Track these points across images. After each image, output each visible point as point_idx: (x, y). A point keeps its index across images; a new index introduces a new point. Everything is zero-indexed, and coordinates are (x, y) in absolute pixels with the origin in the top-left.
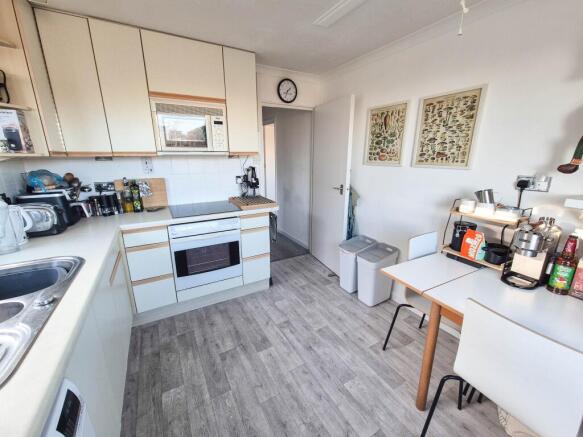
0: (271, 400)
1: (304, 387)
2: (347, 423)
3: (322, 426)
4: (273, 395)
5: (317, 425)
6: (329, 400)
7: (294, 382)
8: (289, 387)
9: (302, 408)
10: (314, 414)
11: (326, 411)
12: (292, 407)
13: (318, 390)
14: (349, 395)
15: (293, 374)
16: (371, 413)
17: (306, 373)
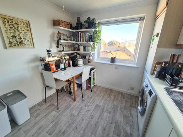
0: (92, 133)
1: (82, 125)
2: (86, 111)
3: (90, 116)
4: (90, 134)
5: (90, 117)
6: (83, 117)
7: (82, 130)
8: (84, 131)
9: (89, 123)
10: (88, 119)
11: (86, 117)
12: (90, 125)
13: (81, 121)
14: (79, 113)
15: (79, 132)
16: (81, 108)
17: (77, 128)
